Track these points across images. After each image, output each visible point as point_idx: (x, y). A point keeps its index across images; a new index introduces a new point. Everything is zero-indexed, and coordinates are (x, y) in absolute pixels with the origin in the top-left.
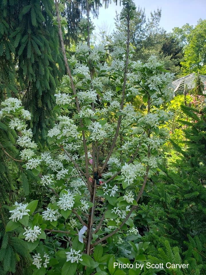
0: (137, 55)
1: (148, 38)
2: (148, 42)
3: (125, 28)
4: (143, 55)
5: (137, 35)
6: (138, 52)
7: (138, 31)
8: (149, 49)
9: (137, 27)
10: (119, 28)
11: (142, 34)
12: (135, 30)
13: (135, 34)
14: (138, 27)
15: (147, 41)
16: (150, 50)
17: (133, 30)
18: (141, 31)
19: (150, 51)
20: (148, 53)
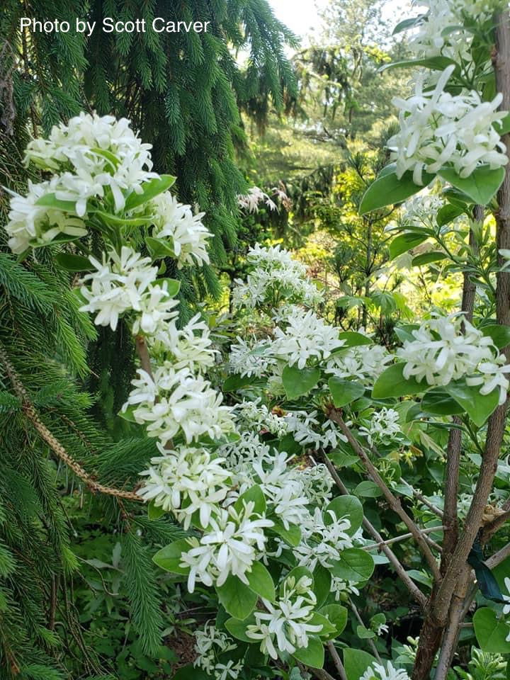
0: (367, 90)
1: (399, 44)
2: (397, 56)
3: (340, 13)
4: (381, 90)
5: (370, 35)
6: (370, 84)
7: (373, 23)
8: (397, 77)
9: (371, 14)
10: (322, 13)
11: (384, 32)
12: (364, 20)
13: (365, 31)
14: (374, 13)
15: (395, 54)
16: (399, 78)
17: (359, 20)
18: (381, 23)
19: (400, 82)
20: (395, 87)
